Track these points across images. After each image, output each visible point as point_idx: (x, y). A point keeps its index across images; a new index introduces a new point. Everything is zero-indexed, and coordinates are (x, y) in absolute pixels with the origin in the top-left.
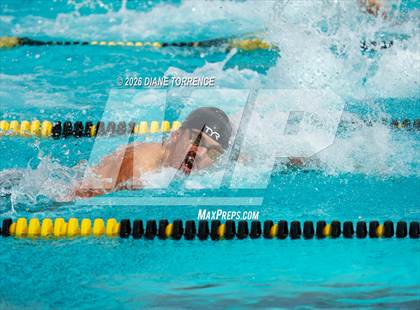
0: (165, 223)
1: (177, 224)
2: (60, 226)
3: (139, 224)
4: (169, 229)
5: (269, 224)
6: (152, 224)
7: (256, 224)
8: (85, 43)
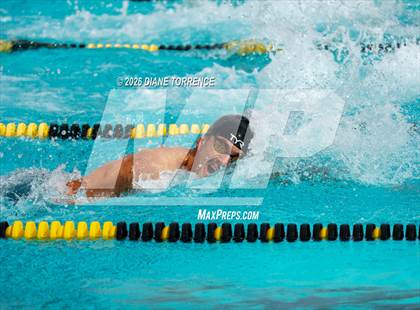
0: (161, 226)
1: (174, 227)
2: (56, 229)
3: (135, 226)
4: (165, 232)
5: (266, 227)
6: (148, 227)
7: (253, 227)
8: (82, 46)
